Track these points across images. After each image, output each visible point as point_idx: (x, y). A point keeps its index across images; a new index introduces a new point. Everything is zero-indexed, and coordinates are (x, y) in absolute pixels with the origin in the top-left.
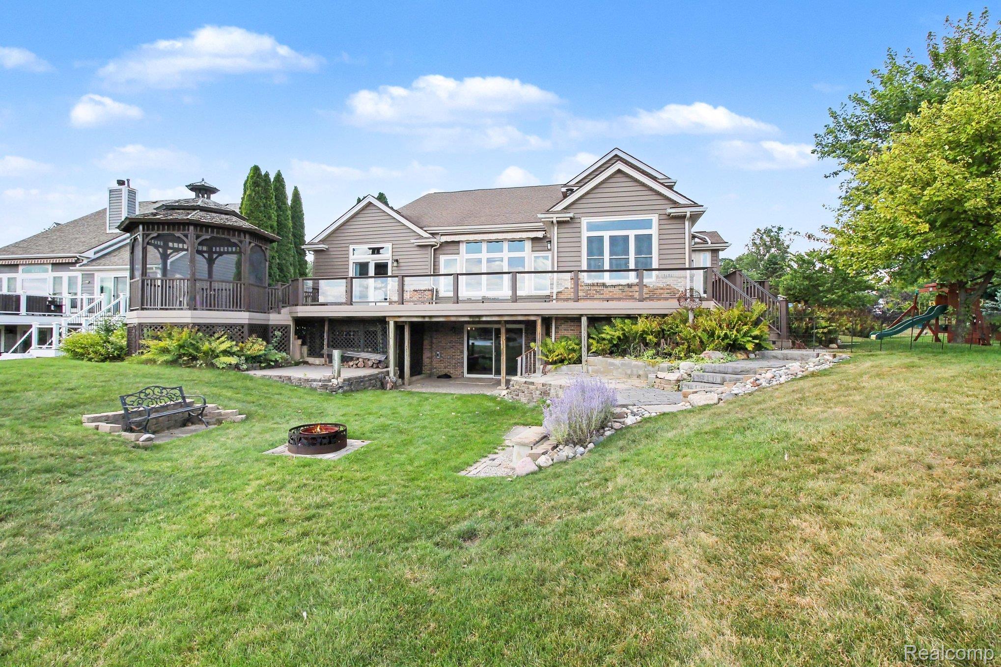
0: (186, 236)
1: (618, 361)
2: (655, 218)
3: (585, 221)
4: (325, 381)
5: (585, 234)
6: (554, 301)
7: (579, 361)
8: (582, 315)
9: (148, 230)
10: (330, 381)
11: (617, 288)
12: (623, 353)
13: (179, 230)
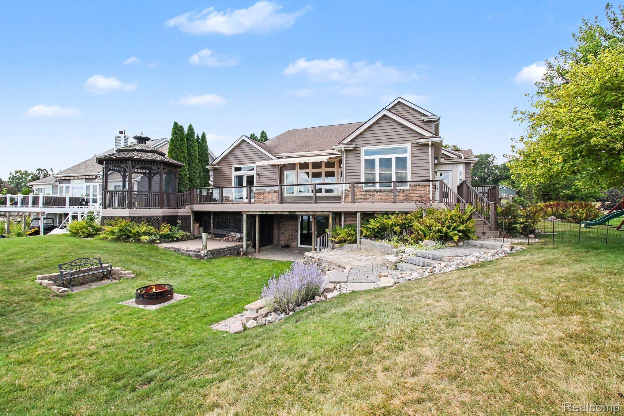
0: (127, 167)
1: (378, 243)
2: (409, 146)
3: (363, 149)
4: (197, 252)
5: (364, 157)
6: (343, 203)
7: (355, 242)
8: (357, 212)
9: (108, 164)
10: (199, 252)
11: (383, 193)
12: (382, 238)
13: (123, 163)
